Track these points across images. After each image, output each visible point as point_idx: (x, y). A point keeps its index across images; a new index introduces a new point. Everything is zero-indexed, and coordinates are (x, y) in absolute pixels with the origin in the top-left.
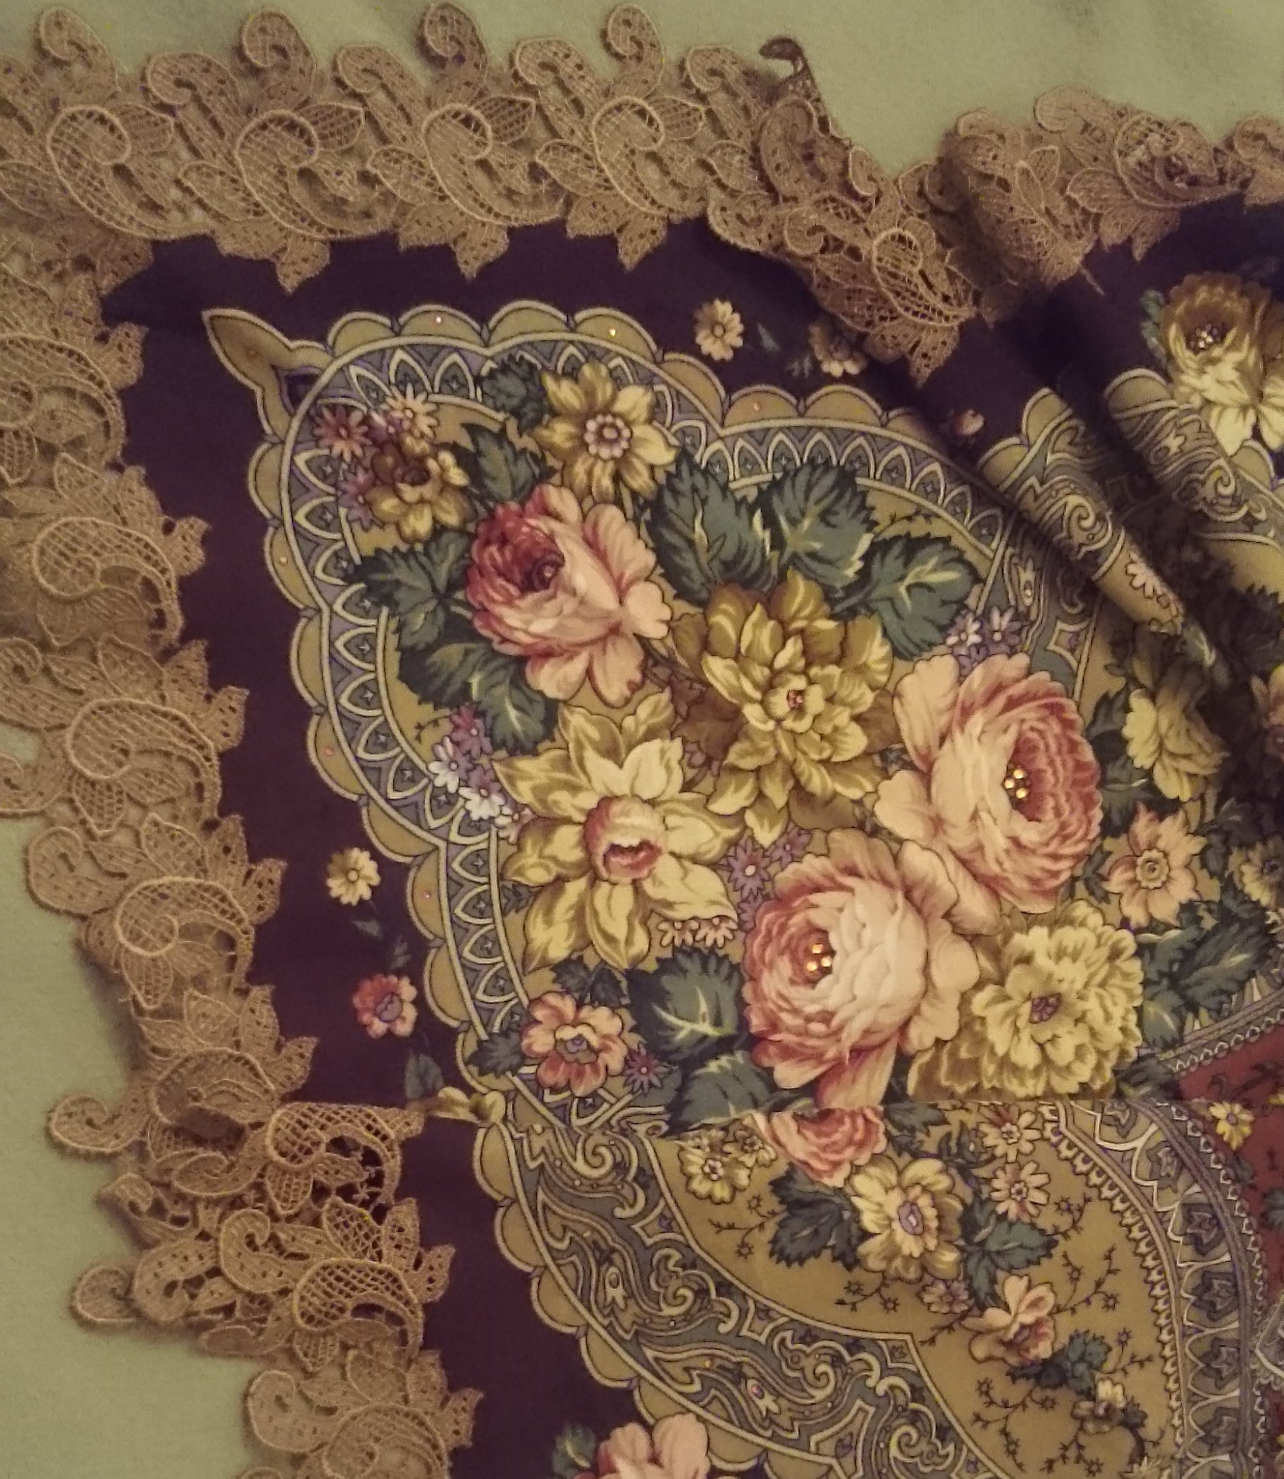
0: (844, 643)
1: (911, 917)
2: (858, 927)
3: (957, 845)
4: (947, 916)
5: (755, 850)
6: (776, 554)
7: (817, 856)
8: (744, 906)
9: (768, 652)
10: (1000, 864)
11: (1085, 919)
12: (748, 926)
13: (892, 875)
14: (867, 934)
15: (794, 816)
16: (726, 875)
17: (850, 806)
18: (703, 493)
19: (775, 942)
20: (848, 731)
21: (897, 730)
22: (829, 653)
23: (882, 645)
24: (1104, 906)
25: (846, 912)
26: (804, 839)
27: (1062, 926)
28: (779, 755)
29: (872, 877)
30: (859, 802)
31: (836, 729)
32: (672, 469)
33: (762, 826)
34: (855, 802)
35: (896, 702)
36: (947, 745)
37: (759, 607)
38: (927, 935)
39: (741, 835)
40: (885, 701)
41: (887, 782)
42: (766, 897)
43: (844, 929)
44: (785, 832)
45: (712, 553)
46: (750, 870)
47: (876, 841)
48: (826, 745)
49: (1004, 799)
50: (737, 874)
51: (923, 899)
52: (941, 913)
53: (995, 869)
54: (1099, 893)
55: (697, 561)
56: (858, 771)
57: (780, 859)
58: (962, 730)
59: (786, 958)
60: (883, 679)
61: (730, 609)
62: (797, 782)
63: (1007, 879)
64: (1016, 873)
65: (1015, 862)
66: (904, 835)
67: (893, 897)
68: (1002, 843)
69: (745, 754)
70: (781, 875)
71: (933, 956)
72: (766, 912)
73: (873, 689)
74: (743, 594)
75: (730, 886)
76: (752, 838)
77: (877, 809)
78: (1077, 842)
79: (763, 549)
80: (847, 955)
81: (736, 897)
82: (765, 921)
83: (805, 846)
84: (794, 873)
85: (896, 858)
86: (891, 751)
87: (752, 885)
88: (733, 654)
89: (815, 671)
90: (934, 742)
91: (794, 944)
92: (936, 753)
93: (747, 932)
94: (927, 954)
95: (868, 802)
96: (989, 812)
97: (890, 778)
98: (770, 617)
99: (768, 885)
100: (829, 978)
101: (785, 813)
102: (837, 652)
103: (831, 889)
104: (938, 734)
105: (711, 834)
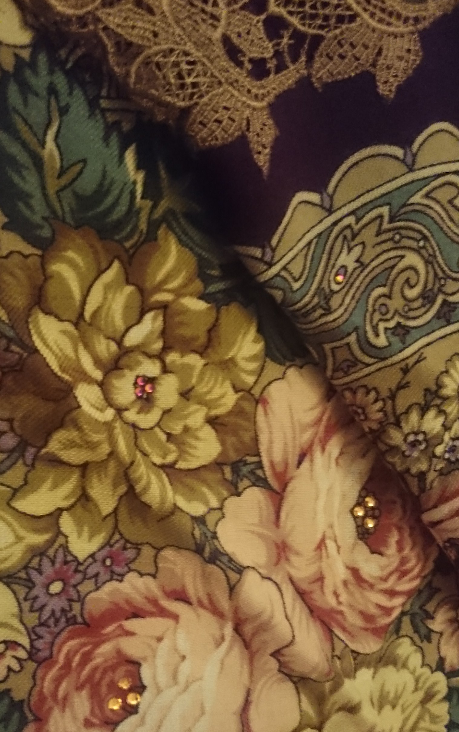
0: (212, 330)
1: (237, 651)
2: (177, 659)
3: (297, 574)
4: (276, 654)
5: (66, 563)
6: (149, 203)
7: (142, 575)
8: (41, 631)
9: (119, 323)
10: (336, 595)
11: (407, 658)
12: (42, 655)
13: (225, 604)
14: (185, 668)
15: (121, 527)
16: (22, 592)
17: (188, 524)
18: (64, 100)
19: (74, 675)
20: (201, 434)
21: (256, 440)
22: (194, 339)
23: (255, 341)
24: (425, 645)
25: (166, 642)
26: (130, 553)
27: (386, 665)
28: (113, 454)
29: (201, 604)
30: (200, 520)
31: (186, 429)
32: (25, 54)
33: (80, 534)
34: (195, 519)
35: (260, 408)
36: (305, 464)
37: (116, 265)
38: (251, 674)
39: (50, 543)
40: (248, 406)
41: (234, 499)
42: (71, 621)
43: (160, 661)
44: (108, 544)
45: (64, 181)
46: (56, 587)
47: (211, 567)
48: (172, 447)
49: (350, 527)
50: (37, 591)
51: (254, 635)
52: (271, 650)
53: (332, 602)
54: (423, 631)
55: (43, 188)
56: (204, 482)
57: (97, 575)
58: (323, 449)
59: (84, 693)
60: (250, 380)
61: (79, 260)
62: (131, 488)
63: (341, 613)
64: (351, 606)
65: (351, 594)
66: (245, 562)
67: (222, 628)
68: (342, 573)
69: (71, 445)
70: (94, 595)
71: (254, 697)
72: (69, 638)
73: (237, 390)
74: (99, 246)
75: (26, 606)
76: (65, 548)
77: (220, 531)
78: (412, 579)
79: (133, 194)
80: (159, 691)
81: (32, 619)
82: (65, 650)
83: (129, 563)
84: (111, 593)
85: (232, 589)
86: (246, 464)
87: (57, 604)
88: (74, 318)
89: (172, 357)
90: (293, 460)
91: (98, 676)
92: (292, 471)
93: (40, 663)
94: (248, 693)
95: (211, 520)
96: (336, 541)
97: (239, 495)
98: (128, 282)
99: (77, 607)
100: (133, 720)
101: (110, 522)
102: (203, 339)
103: (151, 614)
104: (297, 452)
105: (11, 539)
